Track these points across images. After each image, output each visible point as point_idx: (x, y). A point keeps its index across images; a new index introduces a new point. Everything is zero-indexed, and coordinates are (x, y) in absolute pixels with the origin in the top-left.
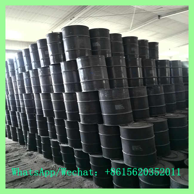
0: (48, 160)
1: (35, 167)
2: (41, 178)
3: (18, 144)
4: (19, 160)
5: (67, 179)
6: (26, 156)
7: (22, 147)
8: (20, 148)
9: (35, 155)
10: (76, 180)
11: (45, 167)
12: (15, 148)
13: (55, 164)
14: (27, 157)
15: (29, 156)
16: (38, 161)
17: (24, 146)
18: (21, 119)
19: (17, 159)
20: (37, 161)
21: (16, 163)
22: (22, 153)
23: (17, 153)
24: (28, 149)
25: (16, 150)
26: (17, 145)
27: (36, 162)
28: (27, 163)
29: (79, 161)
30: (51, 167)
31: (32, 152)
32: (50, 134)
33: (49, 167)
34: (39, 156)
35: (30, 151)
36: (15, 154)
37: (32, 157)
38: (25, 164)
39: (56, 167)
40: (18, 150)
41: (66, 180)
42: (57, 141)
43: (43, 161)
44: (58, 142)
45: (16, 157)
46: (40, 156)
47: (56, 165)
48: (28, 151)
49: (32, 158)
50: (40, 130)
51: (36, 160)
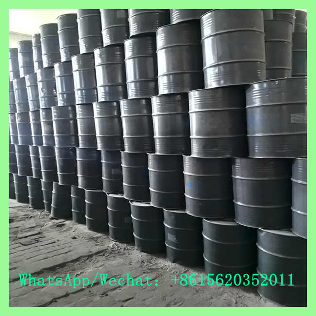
0: (99, 235)
1: (75, 247)
2: (96, 267)
3: (30, 207)
4: (39, 233)
5: (150, 269)
6: (51, 227)
7: (38, 213)
8: (35, 214)
9: (71, 226)
10: (168, 270)
11: (98, 247)
12: (26, 214)
13: (114, 242)
14: (54, 230)
15: (58, 228)
16: (79, 236)
17: (41, 211)
18: (41, 160)
19: (36, 232)
20: (76, 237)
21: (35, 239)
22: (43, 223)
23: (31, 223)
24: (51, 215)
25: (28, 217)
26: (28, 209)
27: (74, 238)
28: (58, 239)
29: (174, 235)
30: (108, 246)
31: (62, 220)
32: (105, 184)
33: (104, 247)
34: (78, 228)
35: (57, 219)
36: (29, 224)
37: (65, 229)
38: (55, 242)
39: (118, 247)
40: (31, 217)
41: (148, 271)
42: (123, 198)
43: (88, 236)
44: (126, 198)
45: (32, 229)
46: (81, 227)
47: (117, 243)
48: (52, 219)
49: (65, 231)
50: (84, 178)
51: (74, 235)
